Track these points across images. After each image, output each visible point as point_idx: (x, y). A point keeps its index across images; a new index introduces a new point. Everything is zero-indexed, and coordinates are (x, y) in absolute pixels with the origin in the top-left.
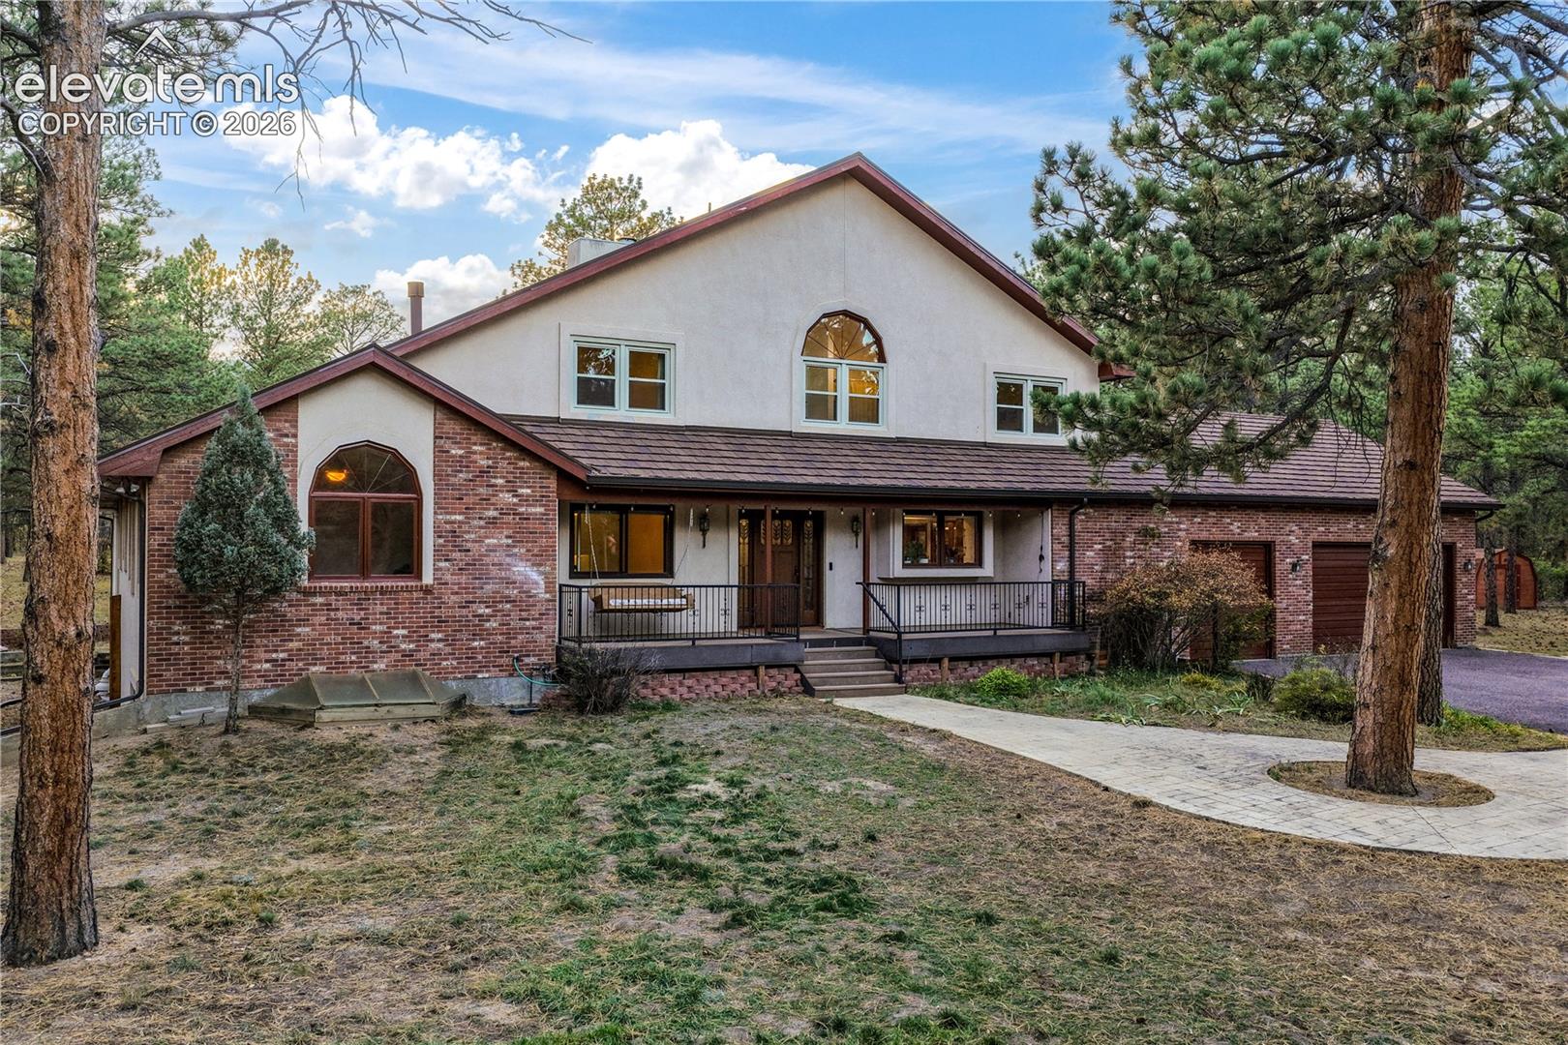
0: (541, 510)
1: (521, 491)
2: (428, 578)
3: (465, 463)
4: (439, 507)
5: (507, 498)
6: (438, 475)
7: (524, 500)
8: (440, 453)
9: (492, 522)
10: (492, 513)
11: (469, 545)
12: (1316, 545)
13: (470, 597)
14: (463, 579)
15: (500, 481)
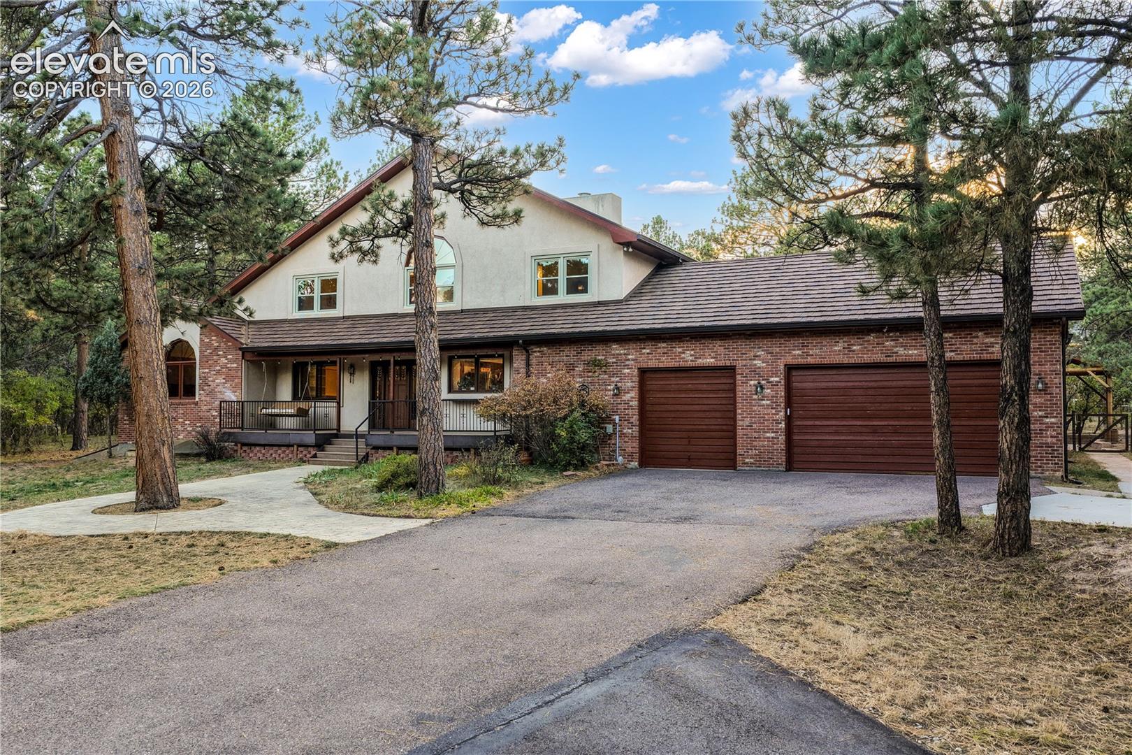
0: (236, 365)
1: (229, 357)
2: (197, 399)
3: (209, 345)
4: (201, 367)
5: (223, 360)
6: (201, 352)
7: (230, 361)
8: (202, 340)
9: (218, 372)
10: (218, 368)
11: (210, 383)
12: (790, 369)
13: (210, 407)
14: (208, 399)
15: (221, 353)
